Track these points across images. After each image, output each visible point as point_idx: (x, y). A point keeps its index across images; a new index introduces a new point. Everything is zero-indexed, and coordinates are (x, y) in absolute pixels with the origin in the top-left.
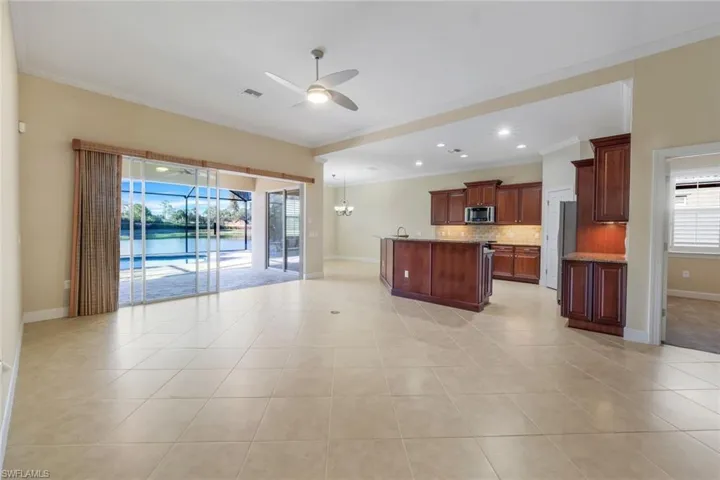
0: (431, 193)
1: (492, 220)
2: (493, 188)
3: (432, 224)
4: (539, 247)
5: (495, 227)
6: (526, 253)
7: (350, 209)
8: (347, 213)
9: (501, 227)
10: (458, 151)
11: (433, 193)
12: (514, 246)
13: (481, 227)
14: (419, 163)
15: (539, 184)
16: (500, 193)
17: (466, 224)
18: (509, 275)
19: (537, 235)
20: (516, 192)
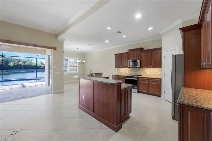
0: (115, 54)
1: (139, 66)
2: (139, 51)
3: (116, 68)
4: (161, 79)
5: (141, 69)
6: (154, 82)
7: (84, 61)
8: (82, 63)
9: (143, 69)
10: (119, 32)
11: (116, 55)
12: (149, 78)
13: (135, 69)
14: (107, 41)
15: (160, 49)
16: (143, 53)
17: (129, 67)
18: (147, 92)
19: (160, 73)
20: (149, 53)
